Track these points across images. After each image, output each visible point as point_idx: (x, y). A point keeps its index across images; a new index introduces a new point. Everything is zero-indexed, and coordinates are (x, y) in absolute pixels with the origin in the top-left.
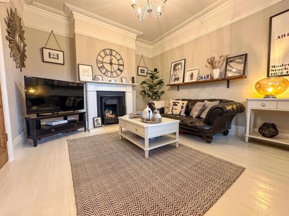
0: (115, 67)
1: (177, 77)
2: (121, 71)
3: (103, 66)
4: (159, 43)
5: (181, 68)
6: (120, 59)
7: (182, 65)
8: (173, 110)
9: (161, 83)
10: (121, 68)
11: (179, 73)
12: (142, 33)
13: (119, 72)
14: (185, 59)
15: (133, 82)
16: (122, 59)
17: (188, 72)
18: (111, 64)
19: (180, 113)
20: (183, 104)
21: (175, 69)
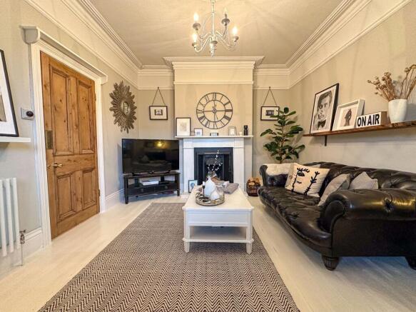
0: (220, 115)
1: (322, 119)
2: (229, 119)
3: (204, 116)
4: (299, 61)
5: (330, 102)
6: (227, 104)
7: (331, 98)
8: (296, 184)
9: (297, 130)
10: (228, 114)
11: (326, 111)
12: (262, 57)
13: (225, 121)
14: (338, 85)
15: (246, 132)
16: (230, 102)
17: (342, 110)
18: (215, 111)
19: (306, 192)
20: (317, 173)
21: (320, 106)
